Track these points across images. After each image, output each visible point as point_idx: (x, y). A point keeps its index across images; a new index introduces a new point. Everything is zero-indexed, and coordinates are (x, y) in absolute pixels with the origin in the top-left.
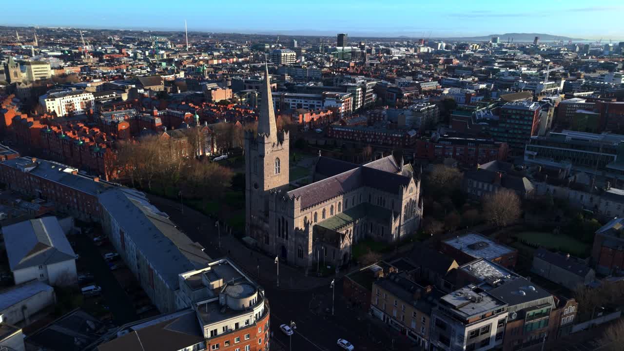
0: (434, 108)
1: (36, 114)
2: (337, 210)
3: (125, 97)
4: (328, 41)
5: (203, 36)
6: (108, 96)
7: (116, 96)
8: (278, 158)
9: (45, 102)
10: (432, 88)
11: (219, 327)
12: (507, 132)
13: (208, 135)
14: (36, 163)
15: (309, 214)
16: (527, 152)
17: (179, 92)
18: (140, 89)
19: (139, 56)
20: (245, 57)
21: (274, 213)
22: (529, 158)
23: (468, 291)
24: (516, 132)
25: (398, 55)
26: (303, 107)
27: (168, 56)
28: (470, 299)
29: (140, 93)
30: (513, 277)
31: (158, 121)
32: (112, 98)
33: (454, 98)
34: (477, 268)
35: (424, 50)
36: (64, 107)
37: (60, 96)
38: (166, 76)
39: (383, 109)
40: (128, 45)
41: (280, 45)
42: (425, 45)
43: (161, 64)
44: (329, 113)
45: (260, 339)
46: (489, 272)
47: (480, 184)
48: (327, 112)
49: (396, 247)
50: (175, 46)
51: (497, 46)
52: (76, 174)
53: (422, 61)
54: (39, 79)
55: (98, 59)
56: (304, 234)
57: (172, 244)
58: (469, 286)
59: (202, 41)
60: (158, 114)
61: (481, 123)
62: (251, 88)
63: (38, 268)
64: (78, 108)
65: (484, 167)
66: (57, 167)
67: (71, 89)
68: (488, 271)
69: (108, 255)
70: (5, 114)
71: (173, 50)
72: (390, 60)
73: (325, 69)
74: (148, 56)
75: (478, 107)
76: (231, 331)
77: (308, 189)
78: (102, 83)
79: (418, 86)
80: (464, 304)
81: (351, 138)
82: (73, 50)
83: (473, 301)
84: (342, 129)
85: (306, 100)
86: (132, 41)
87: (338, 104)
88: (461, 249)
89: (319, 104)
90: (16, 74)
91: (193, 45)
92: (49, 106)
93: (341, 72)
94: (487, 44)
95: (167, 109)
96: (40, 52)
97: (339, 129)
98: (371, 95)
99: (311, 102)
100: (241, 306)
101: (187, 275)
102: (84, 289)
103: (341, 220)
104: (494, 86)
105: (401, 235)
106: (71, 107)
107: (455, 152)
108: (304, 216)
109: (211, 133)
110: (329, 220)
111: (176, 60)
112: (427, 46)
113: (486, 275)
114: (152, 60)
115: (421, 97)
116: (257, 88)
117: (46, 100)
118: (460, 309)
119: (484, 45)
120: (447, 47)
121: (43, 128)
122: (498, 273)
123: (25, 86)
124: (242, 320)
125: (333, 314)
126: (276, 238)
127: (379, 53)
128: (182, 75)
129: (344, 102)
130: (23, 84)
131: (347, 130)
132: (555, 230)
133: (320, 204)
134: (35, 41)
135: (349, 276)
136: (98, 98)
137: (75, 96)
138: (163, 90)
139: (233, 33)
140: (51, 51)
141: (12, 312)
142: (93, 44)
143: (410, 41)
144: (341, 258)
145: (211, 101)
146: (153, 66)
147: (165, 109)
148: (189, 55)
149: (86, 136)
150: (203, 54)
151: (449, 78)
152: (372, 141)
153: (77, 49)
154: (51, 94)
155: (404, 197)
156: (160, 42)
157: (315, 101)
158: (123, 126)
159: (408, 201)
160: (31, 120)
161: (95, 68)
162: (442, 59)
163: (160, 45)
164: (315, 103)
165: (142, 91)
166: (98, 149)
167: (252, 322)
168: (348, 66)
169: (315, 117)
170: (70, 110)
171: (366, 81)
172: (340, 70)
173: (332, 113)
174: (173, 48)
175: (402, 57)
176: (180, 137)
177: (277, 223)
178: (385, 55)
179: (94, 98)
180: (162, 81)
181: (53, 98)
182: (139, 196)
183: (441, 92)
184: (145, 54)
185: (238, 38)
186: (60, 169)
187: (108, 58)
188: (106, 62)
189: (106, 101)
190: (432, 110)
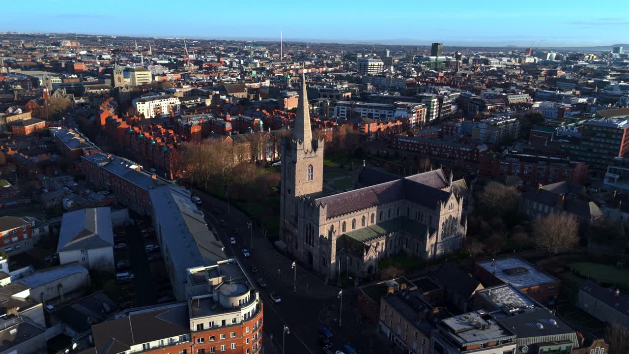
0: (514, 122)
1: (127, 115)
2: (370, 221)
3: (208, 102)
4: (426, 51)
5: (302, 46)
6: (193, 101)
7: (201, 101)
8: (311, 165)
9: (136, 105)
10: (522, 101)
11: (205, 322)
12: (590, 151)
13: (269, 141)
14: (110, 158)
15: (337, 223)
16: (608, 174)
17: (261, 99)
18: (222, 95)
19: (235, 65)
20: (335, 66)
21: (303, 219)
22: (609, 181)
23: (475, 317)
24: (601, 151)
25: (497, 66)
26: (374, 116)
27: (262, 65)
28: (474, 325)
29: (222, 99)
30: (537, 308)
31: (228, 126)
32: (197, 103)
33: (541, 113)
34: (498, 294)
35: (529, 60)
36: (153, 110)
37: (149, 100)
38: (252, 84)
39: (457, 121)
40: (229, 54)
41: (375, 55)
42: (533, 55)
43: (251, 72)
44: (399, 123)
45: (248, 339)
46: (510, 300)
47: (541, 206)
48: (396, 122)
49: (427, 265)
50: (271, 55)
51: (618, 57)
52: (139, 171)
53: (522, 72)
54: (141, 84)
55: (198, 67)
56: (327, 242)
57: (193, 240)
58: (478, 311)
59: (299, 51)
60: (231, 119)
61: (560, 140)
62: (325, 96)
63: (80, 252)
64: (165, 111)
65: (549, 187)
66: (126, 163)
67: (161, 94)
68: (510, 298)
69: (149, 247)
70: (101, 115)
71: (268, 59)
72: (487, 70)
73: (411, 79)
74: (243, 65)
75: (563, 123)
76: (217, 327)
77: (339, 197)
78: (190, 89)
79: (506, 98)
80: (464, 329)
81: (416, 150)
82: (179, 59)
83: (477, 327)
84: (407, 141)
85: (377, 110)
86: (235, 50)
87: (409, 115)
88: (494, 273)
89: (390, 114)
90: (119, 79)
91: (289, 55)
92: (139, 108)
93: (427, 82)
94: (606, 54)
95: (240, 115)
96: (151, 60)
97: (404, 140)
98: (450, 107)
99: (382, 112)
100: (231, 305)
101: (194, 271)
102: (119, 275)
103: (373, 232)
104: (597, 100)
105: (437, 253)
106: (159, 110)
107: (522, 169)
108: (331, 224)
109: (273, 139)
110: (359, 231)
111: (268, 69)
112: (534, 56)
113: (506, 303)
114: (246, 68)
115: (506, 110)
116: (331, 97)
117: (137, 103)
118: (459, 334)
119: (603, 55)
120: (557, 58)
121: (127, 128)
122: (521, 301)
123: (127, 91)
124: (229, 318)
125: (340, 325)
126: (304, 244)
127: (476, 64)
128: (267, 83)
129: (415, 113)
130: (124, 88)
131: (412, 141)
132: (619, 263)
133: (349, 214)
134: (150, 50)
135: (363, 289)
136: (184, 103)
137: (163, 100)
138: (246, 96)
139: (331, 42)
140: (160, 60)
141: (49, 288)
142: (199, 53)
143: (516, 51)
144: (365, 270)
145: (283, 109)
146: (243, 73)
147: (238, 115)
148: (282, 64)
149: (161, 137)
150: (295, 63)
151: (545, 91)
152: (438, 154)
153: (182, 57)
154: (142, 98)
155: (442, 212)
156: (258, 52)
157: (387, 111)
158: (196, 129)
159: (447, 218)
160: (120, 120)
161: (194, 75)
162: (545, 70)
163: (258, 54)
164: (387, 113)
165: (224, 97)
166: (166, 149)
167: (239, 321)
168: (437, 76)
169: (383, 127)
170: (158, 113)
171: (449, 92)
172: (427, 80)
173: (401, 123)
174: (269, 57)
175: (501, 67)
176: (242, 141)
177: (305, 229)
178: (483, 65)
179: (180, 103)
180: (245, 89)
181: (143, 101)
182: (184, 194)
183: (530, 106)
184: (240, 62)
185: (334, 48)
186: (127, 166)
187: (207, 66)
188: (204, 70)
189: (191, 106)
190: (512, 124)
